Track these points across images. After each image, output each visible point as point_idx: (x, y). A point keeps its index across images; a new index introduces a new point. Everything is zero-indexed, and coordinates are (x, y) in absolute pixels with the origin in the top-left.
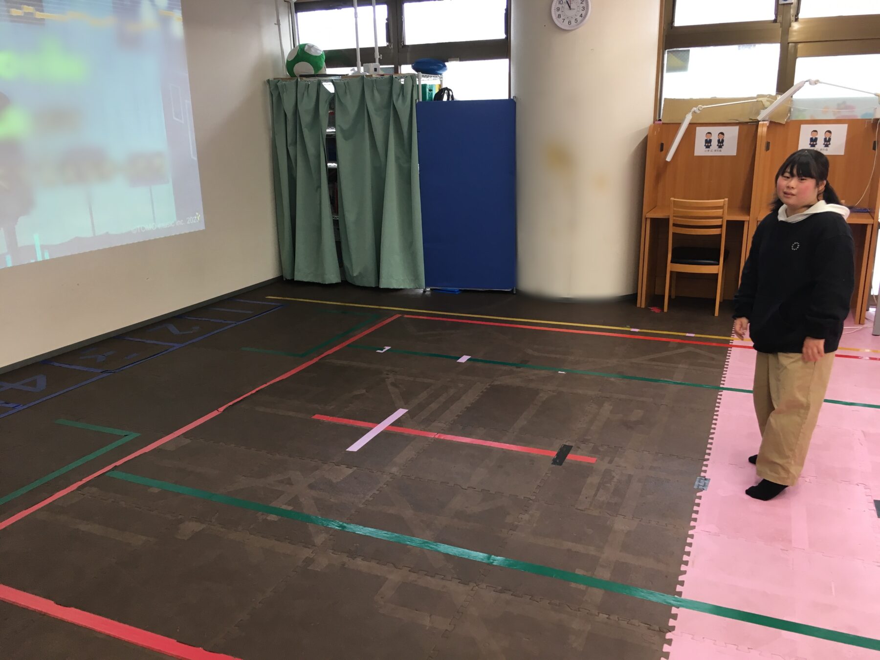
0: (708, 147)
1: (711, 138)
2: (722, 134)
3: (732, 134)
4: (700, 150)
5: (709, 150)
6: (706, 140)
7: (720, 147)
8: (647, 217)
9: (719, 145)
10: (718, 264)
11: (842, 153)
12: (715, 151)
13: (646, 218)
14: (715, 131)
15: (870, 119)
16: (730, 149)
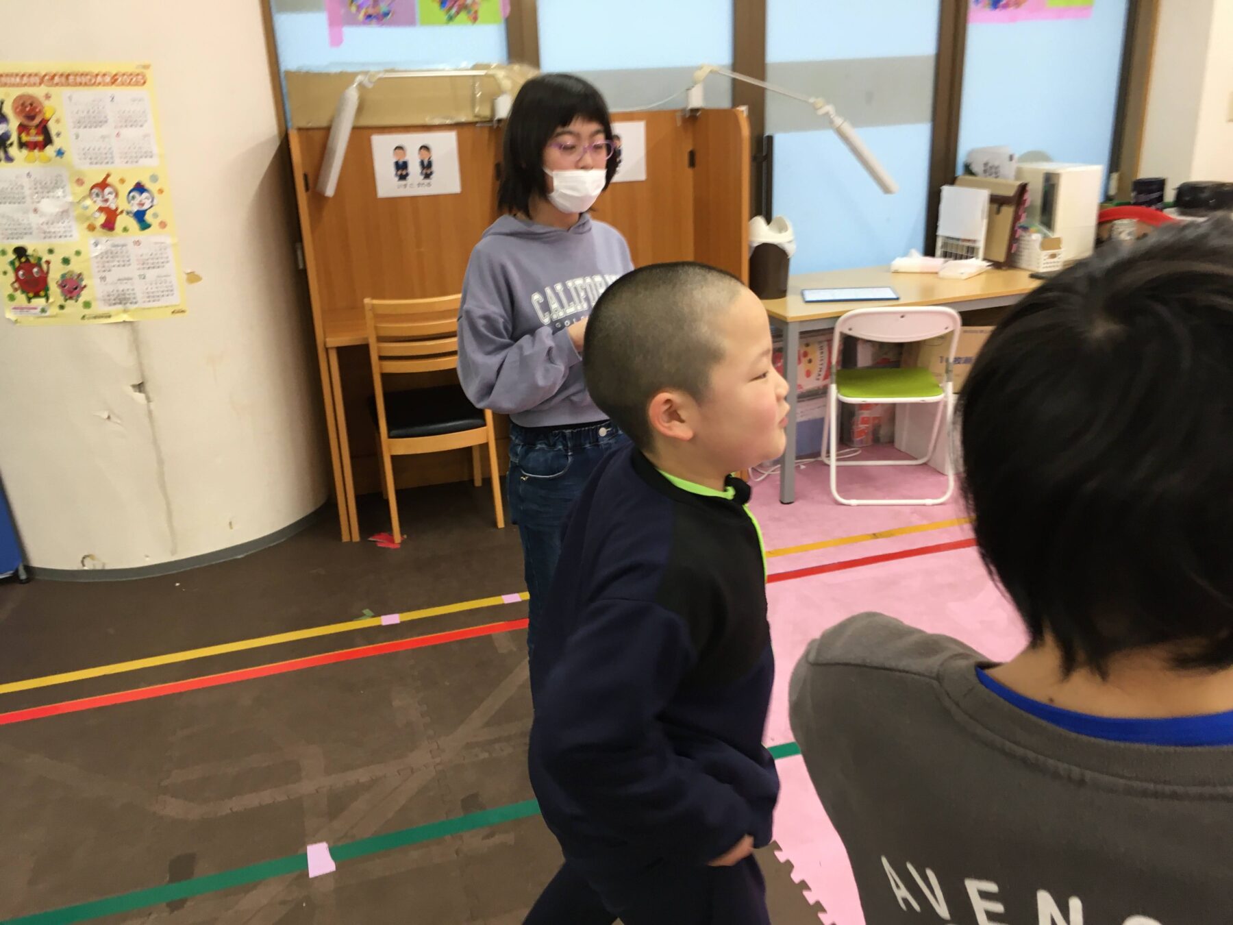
0: (403, 177)
1: (406, 159)
2: (425, 148)
3: (445, 146)
4: (387, 185)
5: (405, 186)
6: (397, 163)
7: (427, 176)
8: (329, 345)
9: (424, 171)
10: (485, 425)
11: (641, 175)
12: (419, 185)
13: (327, 350)
14: (412, 141)
15: (683, 110)
16: (448, 180)
